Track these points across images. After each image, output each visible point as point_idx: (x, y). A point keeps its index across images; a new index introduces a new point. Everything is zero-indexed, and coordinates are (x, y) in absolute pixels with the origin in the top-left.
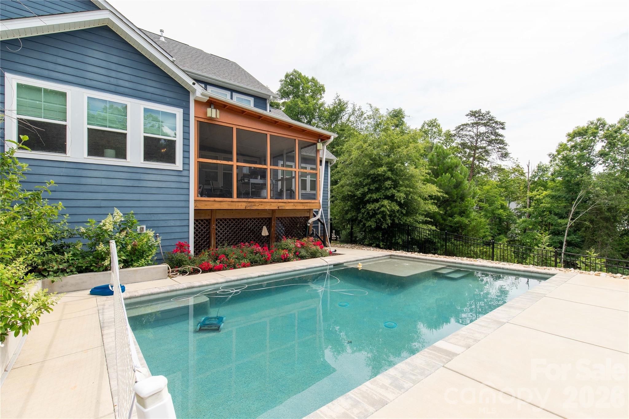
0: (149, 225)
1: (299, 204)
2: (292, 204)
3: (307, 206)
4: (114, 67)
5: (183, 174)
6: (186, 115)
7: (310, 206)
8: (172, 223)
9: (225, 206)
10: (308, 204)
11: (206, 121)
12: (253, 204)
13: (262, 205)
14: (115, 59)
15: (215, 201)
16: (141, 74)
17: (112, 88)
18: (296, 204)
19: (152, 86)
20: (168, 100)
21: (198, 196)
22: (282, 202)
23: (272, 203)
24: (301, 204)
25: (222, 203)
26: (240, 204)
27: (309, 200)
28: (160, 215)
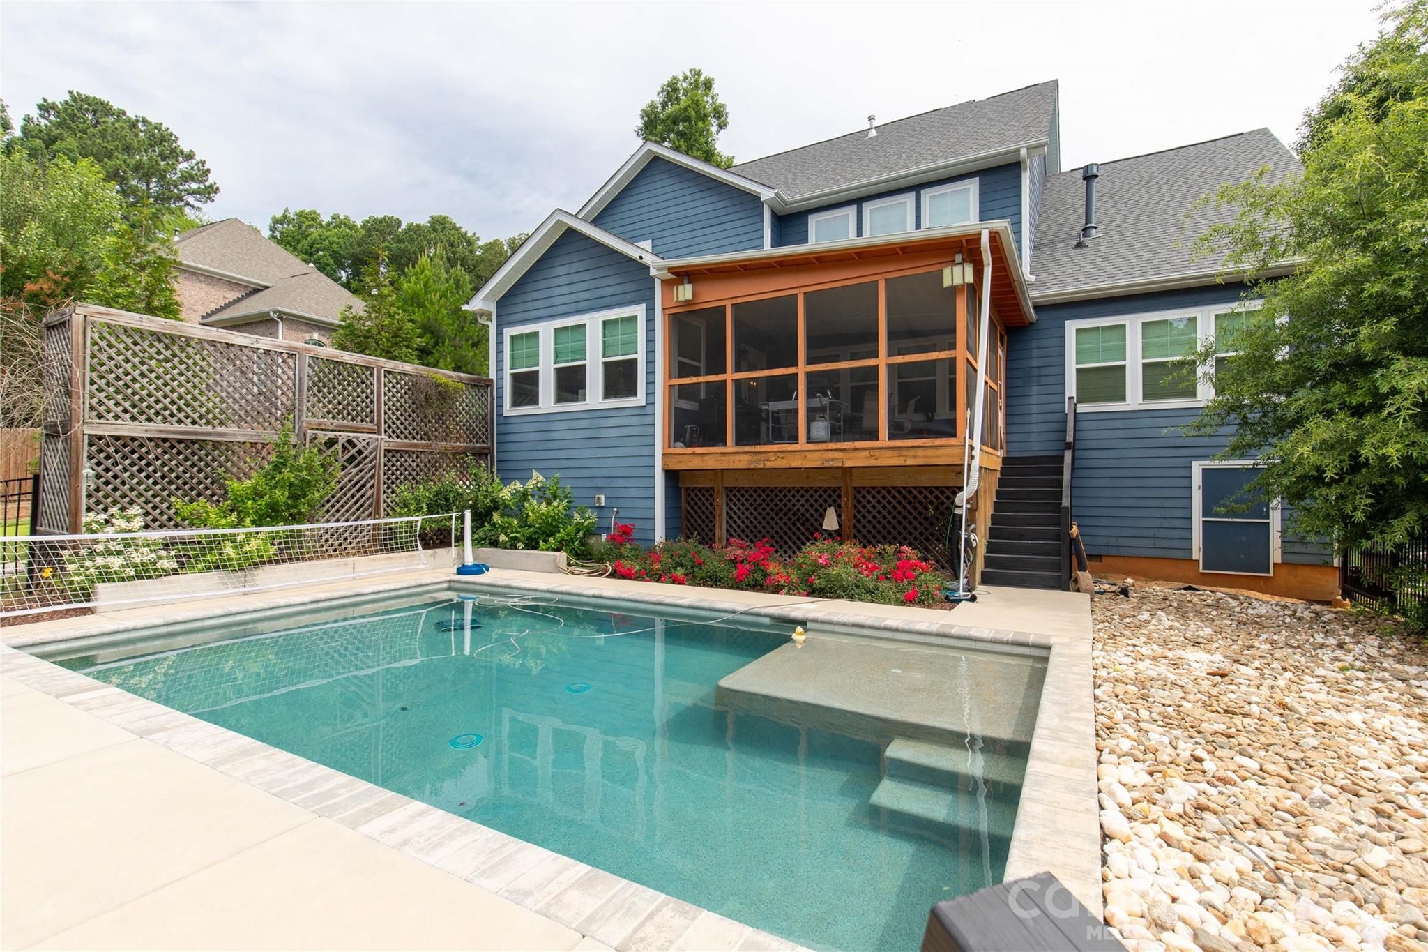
0: (608, 495)
1: (888, 453)
2: (867, 453)
3: (915, 457)
4: (575, 278)
5: (646, 412)
6: (650, 311)
7: (926, 457)
8: (634, 493)
9: (710, 463)
10: (920, 452)
11: (680, 310)
12: (763, 457)
13: (783, 458)
14: (576, 267)
15: (694, 454)
16: (599, 273)
17: (573, 307)
18: (877, 453)
19: (611, 286)
20: (628, 296)
21: (669, 447)
22: (835, 450)
23: (807, 454)
24: (895, 453)
25: (706, 458)
26: (737, 457)
27: (924, 440)
28: (620, 480)
